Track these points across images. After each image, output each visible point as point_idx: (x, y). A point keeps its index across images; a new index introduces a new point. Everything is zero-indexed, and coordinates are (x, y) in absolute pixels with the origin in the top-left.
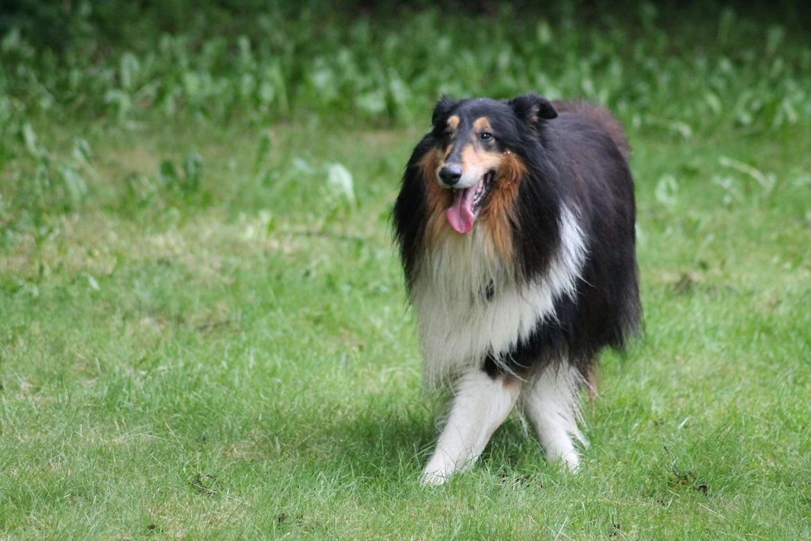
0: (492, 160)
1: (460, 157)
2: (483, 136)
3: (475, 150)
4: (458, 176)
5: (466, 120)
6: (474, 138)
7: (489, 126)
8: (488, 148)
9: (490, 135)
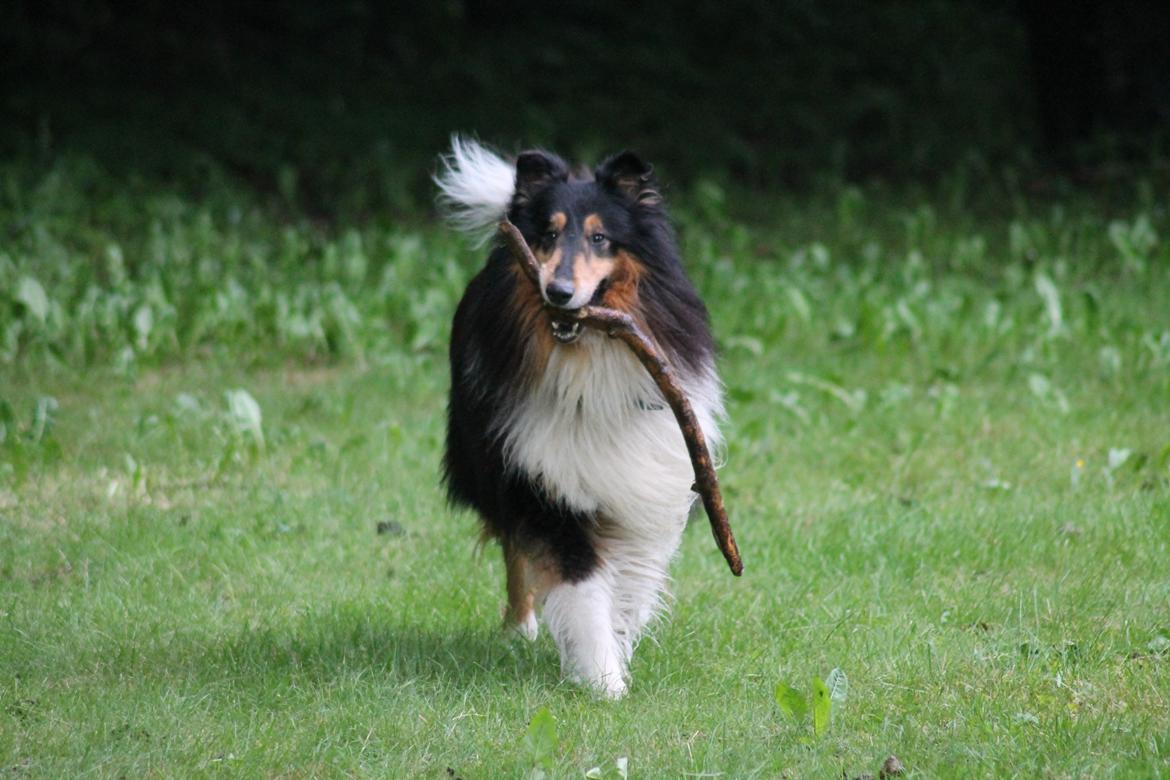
0: (604, 267)
1: (572, 271)
2: (595, 239)
3: (587, 259)
4: (568, 296)
5: (575, 220)
6: (586, 244)
7: (601, 225)
8: (600, 254)
9: (603, 236)
